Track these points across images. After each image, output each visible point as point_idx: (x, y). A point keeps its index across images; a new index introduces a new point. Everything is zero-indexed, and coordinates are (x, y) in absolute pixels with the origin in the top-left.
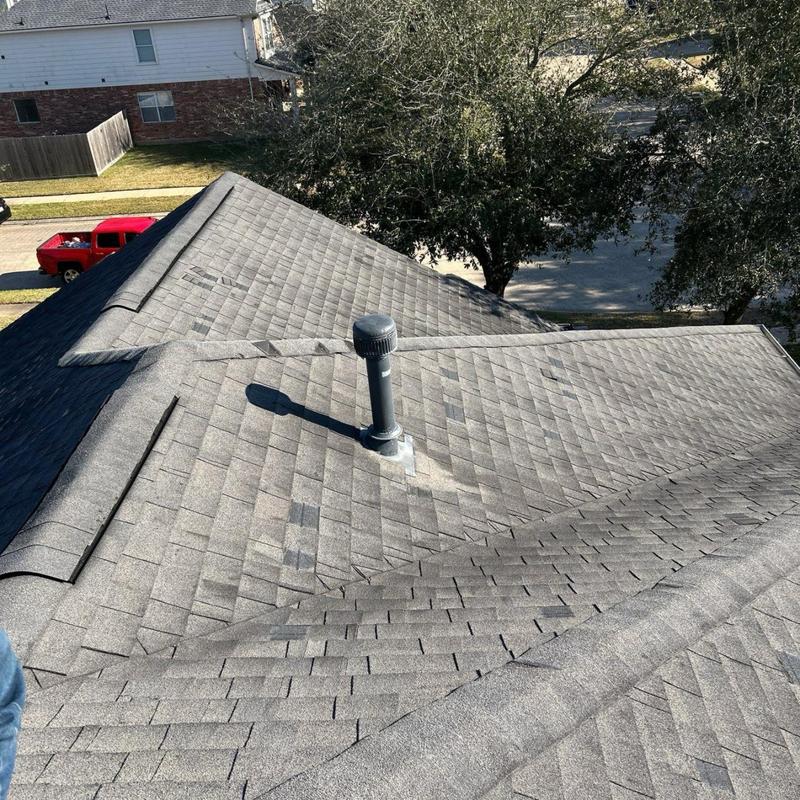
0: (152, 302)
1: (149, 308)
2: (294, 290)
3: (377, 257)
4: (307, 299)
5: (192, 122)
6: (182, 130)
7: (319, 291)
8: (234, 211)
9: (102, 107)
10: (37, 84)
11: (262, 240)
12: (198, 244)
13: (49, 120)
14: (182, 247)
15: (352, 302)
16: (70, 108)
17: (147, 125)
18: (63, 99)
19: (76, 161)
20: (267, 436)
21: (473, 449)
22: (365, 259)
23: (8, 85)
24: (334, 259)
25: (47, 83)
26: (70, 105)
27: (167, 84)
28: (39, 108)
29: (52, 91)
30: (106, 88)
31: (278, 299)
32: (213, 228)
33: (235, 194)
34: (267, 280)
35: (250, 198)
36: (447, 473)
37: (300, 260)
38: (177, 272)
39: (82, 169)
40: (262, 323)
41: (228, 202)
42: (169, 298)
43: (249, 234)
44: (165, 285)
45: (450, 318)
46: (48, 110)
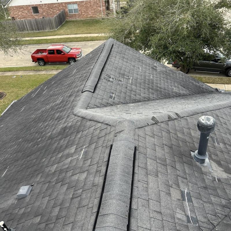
0: (97, 89)
1: (97, 92)
2: (136, 80)
3: (158, 67)
4: (140, 84)
5: (83, 13)
6: (80, 16)
7: (143, 81)
8: (115, 53)
9: (57, 9)
10: (38, 2)
11: (125, 63)
12: (107, 66)
13: (42, 13)
14: (102, 68)
15: (153, 84)
16: (48, 9)
17: (70, 14)
18: (46, 7)
19: (50, 26)
20: (165, 161)
21: (226, 157)
22: (154, 67)
23: (30, 3)
24: (146, 68)
25: (41, 2)
26: (48, 8)
27: (76, 2)
28: (39, 9)
29: (42, 4)
30: (58, 3)
31: (132, 85)
32: (110, 60)
33: (114, 46)
34: (128, 78)
35: (118, 47)
36: (222, 169)
37: (136, 69)
38: (102, 77)
39: (51, 28)
40: (129, 94)
41: (113, 50)
42: (102, 87)
43: (120, 61)
44: (100, 82)
45: (183, 88)
46: (42, 10)
